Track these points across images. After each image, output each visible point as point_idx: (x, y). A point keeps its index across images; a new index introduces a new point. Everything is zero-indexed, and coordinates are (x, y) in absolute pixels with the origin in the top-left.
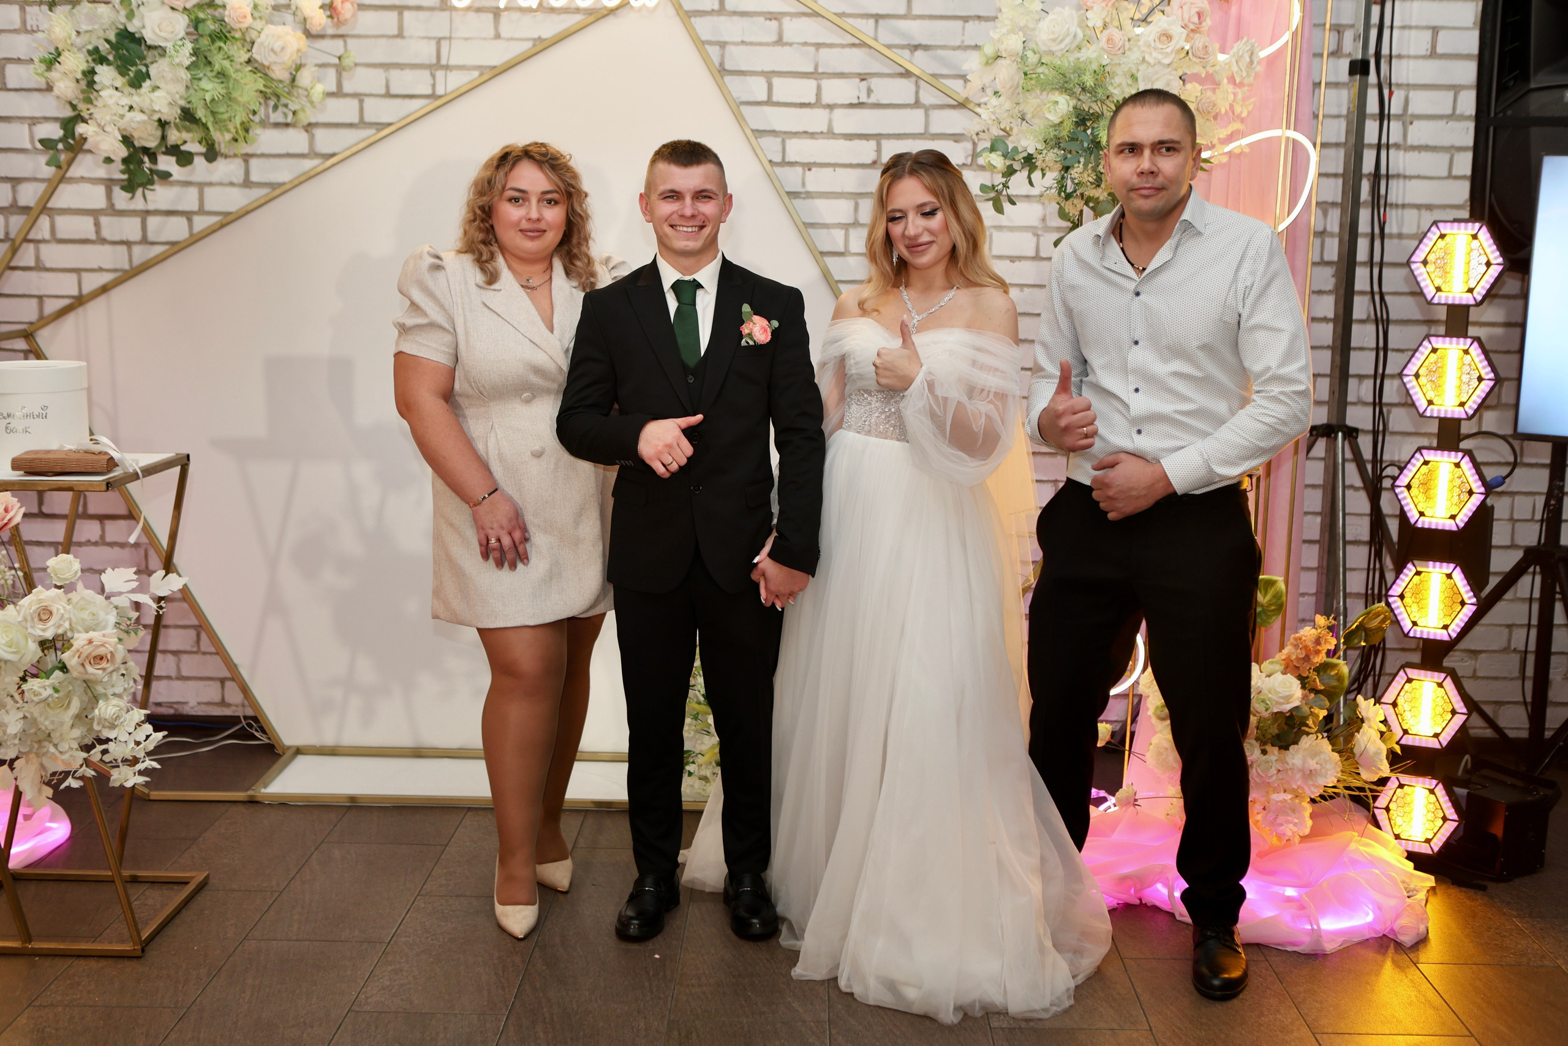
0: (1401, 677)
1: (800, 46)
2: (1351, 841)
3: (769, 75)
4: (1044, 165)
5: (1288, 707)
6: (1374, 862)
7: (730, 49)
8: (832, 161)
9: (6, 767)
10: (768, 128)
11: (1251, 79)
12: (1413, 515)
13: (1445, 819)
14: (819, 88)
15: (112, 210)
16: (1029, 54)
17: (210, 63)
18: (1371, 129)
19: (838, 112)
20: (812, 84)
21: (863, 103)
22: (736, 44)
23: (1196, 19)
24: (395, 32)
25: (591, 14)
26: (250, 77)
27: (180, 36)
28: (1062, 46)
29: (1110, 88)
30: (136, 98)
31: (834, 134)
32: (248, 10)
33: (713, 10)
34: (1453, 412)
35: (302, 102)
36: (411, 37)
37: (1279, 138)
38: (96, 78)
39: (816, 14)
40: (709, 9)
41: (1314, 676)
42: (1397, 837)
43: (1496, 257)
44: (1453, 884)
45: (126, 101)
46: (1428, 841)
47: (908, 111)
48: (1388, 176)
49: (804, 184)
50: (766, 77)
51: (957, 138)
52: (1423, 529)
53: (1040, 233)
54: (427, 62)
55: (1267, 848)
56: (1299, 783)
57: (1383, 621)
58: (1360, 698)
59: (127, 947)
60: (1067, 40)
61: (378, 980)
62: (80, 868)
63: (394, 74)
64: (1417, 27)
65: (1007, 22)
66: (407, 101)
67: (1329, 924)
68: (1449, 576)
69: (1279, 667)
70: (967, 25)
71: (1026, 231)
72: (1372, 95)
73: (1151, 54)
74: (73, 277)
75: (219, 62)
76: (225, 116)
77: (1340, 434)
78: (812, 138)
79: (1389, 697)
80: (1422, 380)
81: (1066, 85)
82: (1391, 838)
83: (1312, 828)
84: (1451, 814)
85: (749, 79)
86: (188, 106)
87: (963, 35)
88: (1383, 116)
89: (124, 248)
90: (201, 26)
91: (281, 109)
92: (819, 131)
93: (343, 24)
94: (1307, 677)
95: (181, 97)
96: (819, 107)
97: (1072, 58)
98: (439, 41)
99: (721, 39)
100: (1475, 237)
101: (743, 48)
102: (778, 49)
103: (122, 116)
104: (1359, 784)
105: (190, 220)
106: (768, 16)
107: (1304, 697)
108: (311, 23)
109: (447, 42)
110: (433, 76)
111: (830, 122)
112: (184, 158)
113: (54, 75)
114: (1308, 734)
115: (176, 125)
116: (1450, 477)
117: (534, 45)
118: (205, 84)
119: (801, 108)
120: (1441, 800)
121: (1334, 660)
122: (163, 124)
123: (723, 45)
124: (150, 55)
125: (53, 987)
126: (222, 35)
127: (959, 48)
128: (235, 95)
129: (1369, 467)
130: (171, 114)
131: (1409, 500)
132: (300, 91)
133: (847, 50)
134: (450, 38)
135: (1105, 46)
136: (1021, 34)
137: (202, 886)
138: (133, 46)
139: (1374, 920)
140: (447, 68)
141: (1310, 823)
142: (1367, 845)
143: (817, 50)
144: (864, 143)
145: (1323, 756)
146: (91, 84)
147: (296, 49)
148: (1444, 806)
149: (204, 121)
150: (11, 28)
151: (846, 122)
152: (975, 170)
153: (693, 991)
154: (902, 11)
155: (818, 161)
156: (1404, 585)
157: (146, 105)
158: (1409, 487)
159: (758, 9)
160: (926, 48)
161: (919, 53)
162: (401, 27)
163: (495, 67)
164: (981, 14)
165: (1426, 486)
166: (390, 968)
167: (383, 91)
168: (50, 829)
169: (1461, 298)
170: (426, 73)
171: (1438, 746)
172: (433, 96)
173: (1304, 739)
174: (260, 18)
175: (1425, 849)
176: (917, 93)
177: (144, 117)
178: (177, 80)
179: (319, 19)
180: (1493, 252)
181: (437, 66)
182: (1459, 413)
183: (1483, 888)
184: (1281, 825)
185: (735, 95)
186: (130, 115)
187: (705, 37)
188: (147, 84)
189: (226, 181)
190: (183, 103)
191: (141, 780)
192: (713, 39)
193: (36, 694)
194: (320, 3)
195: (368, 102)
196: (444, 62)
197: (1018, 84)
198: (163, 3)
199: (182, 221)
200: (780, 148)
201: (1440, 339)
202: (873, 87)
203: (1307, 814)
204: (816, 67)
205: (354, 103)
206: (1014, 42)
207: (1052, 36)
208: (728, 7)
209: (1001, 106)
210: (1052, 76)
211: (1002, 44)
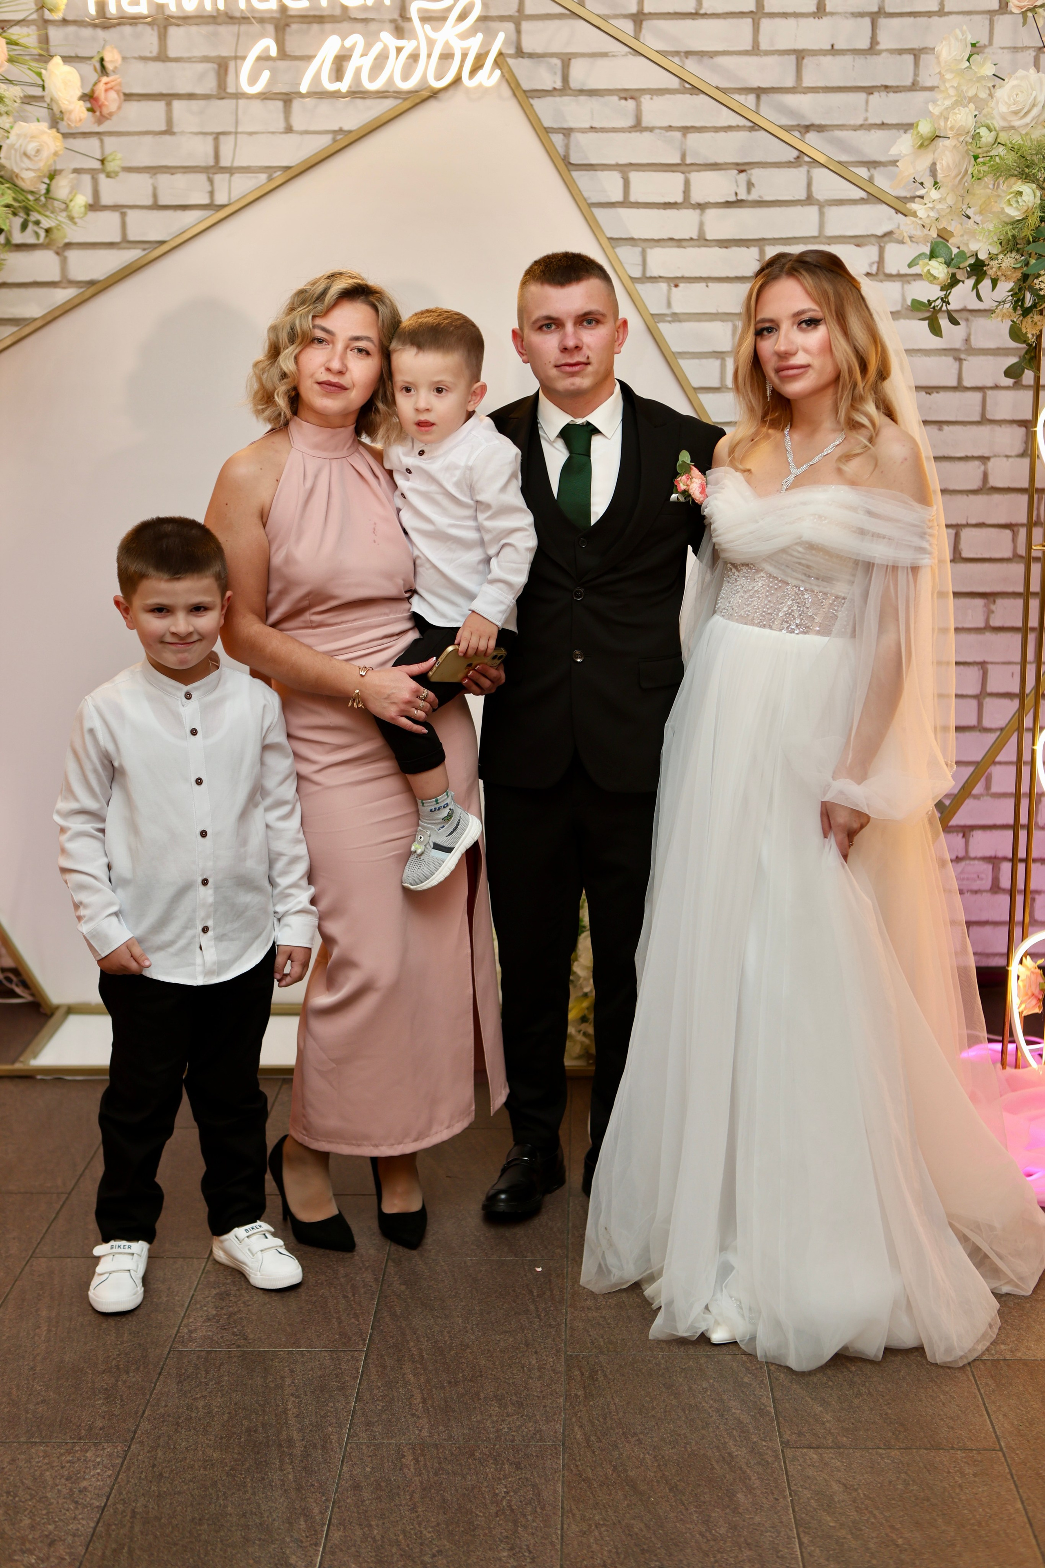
1: (663, 131)
3: (625, 169)
4: (999, 273)
7: (577, 137)
8: (705, 275)
10: (624, 236)
14: (687, 183)
16: (983, 131)
19: (711, 213)
20: (679, 178)
21: (742, 201)
22: (583, 131)
24: (163, 127)
25: (405, 99)
28: (1028, 119)
31: (707, 240)
33: (555, 89)
35: (59, 218)
36: (182, 133)
39: (695, 90)
40: (549, 87)
47: (798, 209)
49: (669, 305)
50: (621, 172)
51: (859, 241)
53: (963, 356)
54: (203, 164)
60: (1035, 112)
61: (201, 1308)
63: (163, 179)
65: (952, 92)
66: (179, 213)
70: (871, 97)
71: (946, 355)
78: (679, 247)
81: (1027, 170)
85: (599, 173)
87: (867, 110)
91: (31, 227)
92: (687, 237)
93: (107, 119)
96: (687, 208)
97: (1035, 136)
98: (217, 136)
99: (565, 126)
101: (592, 136)
102: (635, 135)
106: (623, 95)
108: (69, 119)
109: (231, 138)
110: (211, 181)
111: (701, 225)
117: (335, 141)
119: (664, 209)
123: (567, 132)
127: (861, 127)
132: (56, 203)
133: (722, 134)
134: (236, 133)
136: (972, 106)
140: (230, 171)
143: (684, 135)
144: (744, 249)
147: (53, 151)
151: (722, 224)
152: (881, 281)
153: (590, 1315)
154: (790, 82)
155: (687, 275)
159: (611, 86)
160: (820, 128)
161: (811, 137)
162: (169, 121)
163: (288, 168)
164: (890, 83)
166: (214, 1292)
167: (149, 202)
170: (202, 178)
172: (211, 206)
174: (7, 113)
176: (809, 185)
179: (78, 111)
181: (216, 168)
185: (586, 194)
187: (547, 123)
192: (555, 126)
194: (79, 93)
195: (131, 215)
196: (225, 162)
197: (966, 171)
200: (639, 260)
202: (753, 181)
204: (683, 156)
205: (115, 217)
206: (963, 118)
207: (1014, 108)
208: (574, 84)
209: (941, 200)
210: (1011, 158)
211: (946, 119)
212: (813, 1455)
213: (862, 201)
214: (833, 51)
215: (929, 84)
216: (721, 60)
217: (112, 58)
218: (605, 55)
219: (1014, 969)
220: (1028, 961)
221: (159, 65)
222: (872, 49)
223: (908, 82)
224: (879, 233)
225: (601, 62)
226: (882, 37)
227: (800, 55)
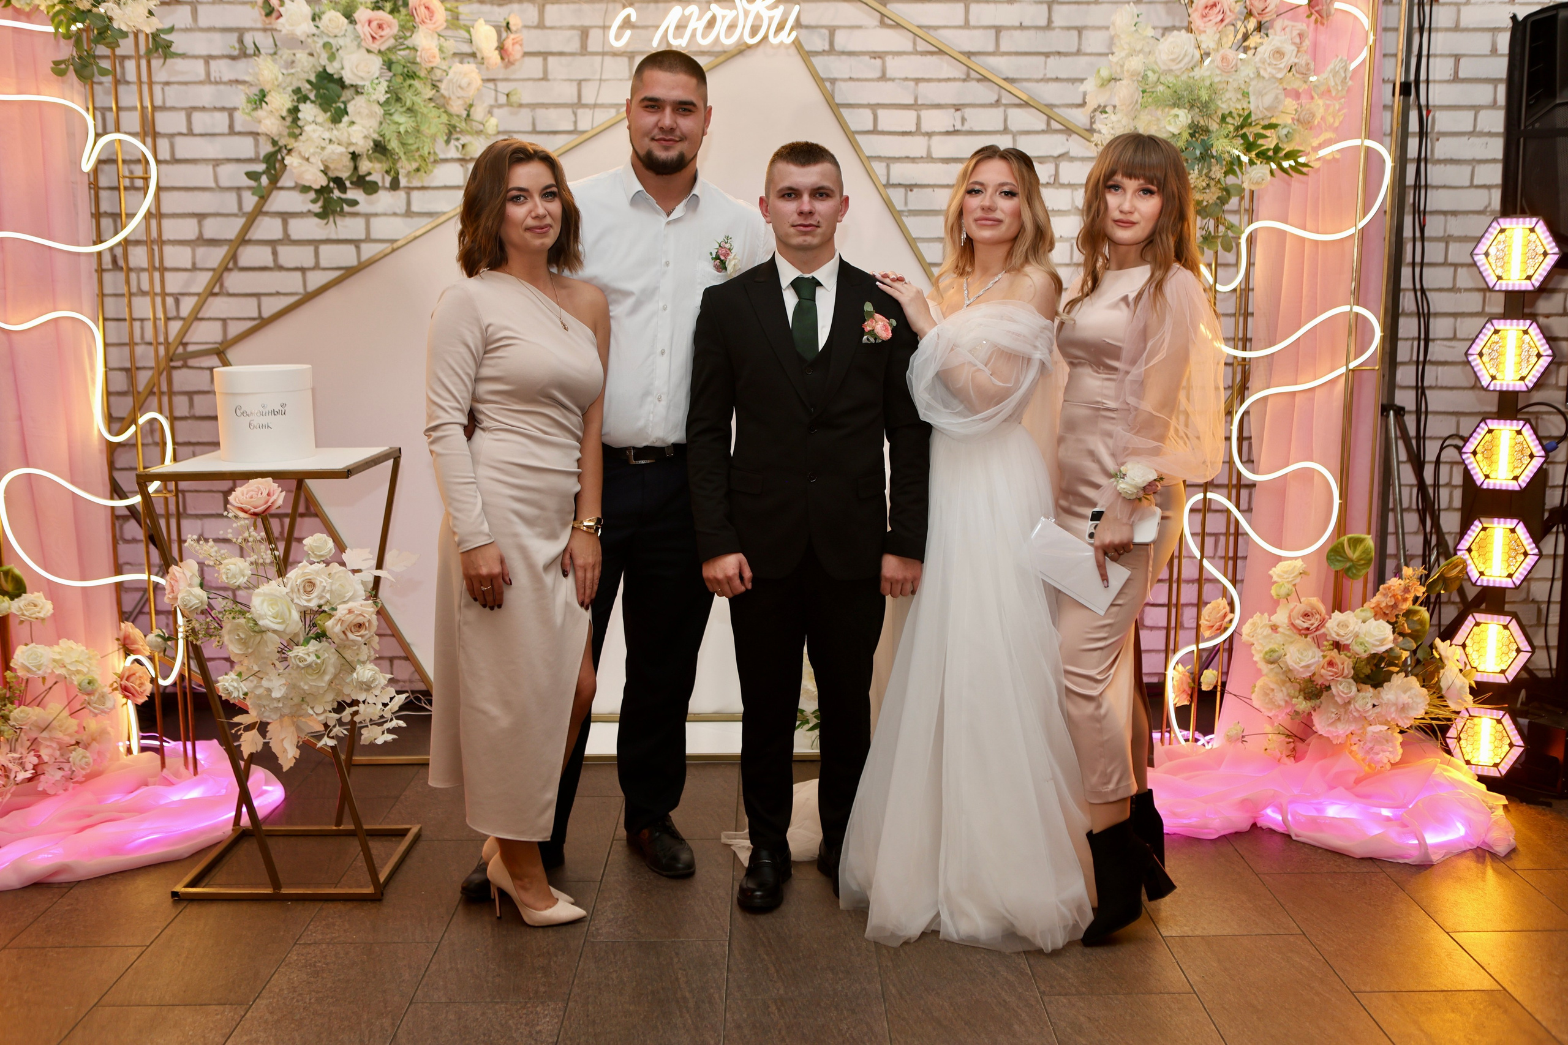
0: (1470, 621)
1: (901, 81)
2: (1435, 766)
3: (874, 107)
5: (1383, 649)
6: (1454, 784)
7: (838, 84)
8: (931, 183)
9: (255, 731)
10: (874, 154)
11: (1344, 92)
12: (1479, 478)
13: (1511, 745)
14: (919, 118)
15: (287, 240)
16: (1150, 73)
17: (398, 99)
18: (1413, 144)
20: (912, 115)
21: (958, 131)
22: (844, 80)
23: (1297, 40)
24: (541, 75)
25: (717, 57)
26: (435, 113)
27: (377, 75)
28: (1182, 65)
29: (1219, 103)
30: (335, 132)
31: (933, 158)
32: (436, 51)
33: (826, 51)
34: (1514, 385)
36: (555, 80)
37: (1357, 147)
38: (300, 115)
39: (941, 52)
40: (820, 49)
41: (1402, 620)
42: (1468, 762)
43: (1552, 248)
44: (1522, 802)
45: (327, 135)
46: (1496, 765)
48: (1426, 186)
49: (906, 203)
50: (872, 109)
52: (1488, 490)
54: (569, 101)
55: (1361, 775)
56: (1393, 716)
57: (1461, 571)
58: (1438, 641)
59: (370, 890)
60: (1186, 60)
61: (603, 914)
62: (302, 824)
63: (540, 112)
64: (1442, 56)
65: (1125, 47)
66: (551, 137)
67: (1431, 839)
68: (1513, 531)
69: (1370, 614)
70: (1048, 59)
72: (1414, 116)
73: (1265, 70)
74: (253, 301)
75: (408, 97)
76: (414, 147)
77: (1392, 412)
78: (913, 162)
79: (1459, 638)
80: (1485, 358)
81: (1179, 101)
82: (1463, 764)
83: (1403, 754)
84: (1517, 740)
85: (856, 111)
86: (381, 139)
87: (1045, 68)
88: (1423, 134)
89: (298, 274)
90: (394, 67)
91: (453, 142)
92: (919, 155)
93: (514, 69)
94: (1396, 622)
95: (374, 131)
96: (919, 135)
97: (1184, 77)
98: (580, 82)
99: (832, 76)
100: (1532, 230)
101: (850, 84)
102: (882, 84)
103: (323, 148)
104: (1447, 714)
105: (358, 248)
106: (873, 55)
107: (1395, 640)
108: (489, 67)
110: (575, 114)
111: (929, 148)
112: (371, 188)
113: (260, 113)
114: (1397, 673)
115: (370, 159)
116: (1513, 443)
118: (397, 118)
119: (902, 136)
120: (1508, 729)
121: (1417, 607)
122: (355, 156)
123: (833, 81)
124: (347, 94)
125: (311, 927)
126: (411, 76)
127: (1042, 80)
128: (423, 128)
129: (1414, 442)
130: (363, 145)
131: (1475, 464)
132: (474, 124)
133: (943, 84)
134: (601, 80)
135: (1220, 65)
136: (1141, 56)
137: (418, 837)
138: (332, 86)
139: (1466, 833)
140: (595, 106)
141: (1400, 751)
142: (1446, 770)
143: (917, 84)
145: (1413, 691)
146: (296, 120)
147: (475, 90)
148: (1510, 734)
149: (397, 150)
150: (197, 79)
151: (943, 147)
152: (1054, 188)
154: (991, 48)
155: (919, 182)
156: (1471, 540)
157: (344, 139)
158: (1474, 453)
159: (864, 49)
162: (545, 71)
164: (1061, 50)
165: (1489, 453)
167: (530, 128)
168: (266, 792)
169: (1520, 285)
170: (568, 112)
171: (1505, 682)
172: (574, 132)
173: (1395, 678)
174: (446, 60)
175: (1494, 773)
176: (1005, 120)
177: (341, 149)
178: (372, 115)
179: (493, 57)
180: (1549, 243)
181: (579, 104)
182: (1520, 386)
183: (1549, 805)
184: (1378, 754)
186: (331, 148)
187: (819, 74)
188: (345, 119)
189: (390, 211)
190: (376, 136)
191: (389, 737)
192: (825, 75)
193: (302, 660)
194: (494, 45)
196: (584, 101)
197: (1137, 101)
198: (359, 46)
199: (351, 248)
200: (885, 172)
201: (1502, 321)
202: (966, 116)
203: (1398, 743)
204: (916, 99)
206: (1136, 63)
207: (1171, 57)
208: (838, 46)
209: (1119, 121)
210: (1168, 92)
211: (1122, 66)
212: (1063, 999)
213: (1043, 132)
214: (1021, 27)
215: (1089, 51)
216: (942, 32)
217: (515, 23)
218: (859, 27)
219: (1171, 673)
220: (1180, 667)
221: (538, 32)
222: (1049, 26)
223: (1074, 49)
224: (1056, 154)
225: (857, 32)
226: (1055, 17)
227: (998, 30)
